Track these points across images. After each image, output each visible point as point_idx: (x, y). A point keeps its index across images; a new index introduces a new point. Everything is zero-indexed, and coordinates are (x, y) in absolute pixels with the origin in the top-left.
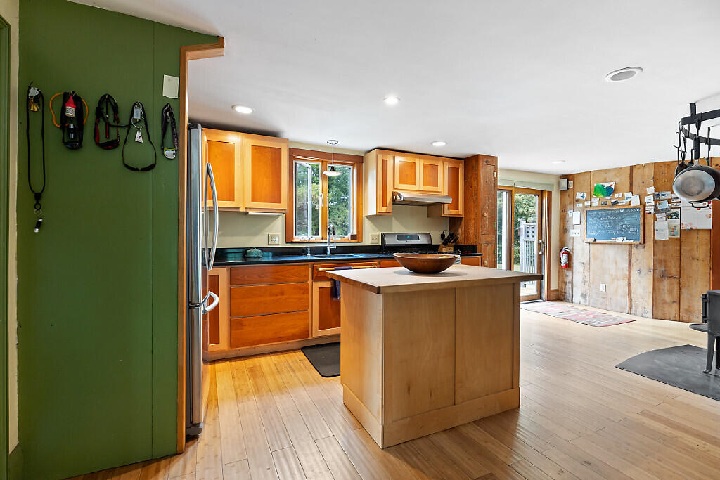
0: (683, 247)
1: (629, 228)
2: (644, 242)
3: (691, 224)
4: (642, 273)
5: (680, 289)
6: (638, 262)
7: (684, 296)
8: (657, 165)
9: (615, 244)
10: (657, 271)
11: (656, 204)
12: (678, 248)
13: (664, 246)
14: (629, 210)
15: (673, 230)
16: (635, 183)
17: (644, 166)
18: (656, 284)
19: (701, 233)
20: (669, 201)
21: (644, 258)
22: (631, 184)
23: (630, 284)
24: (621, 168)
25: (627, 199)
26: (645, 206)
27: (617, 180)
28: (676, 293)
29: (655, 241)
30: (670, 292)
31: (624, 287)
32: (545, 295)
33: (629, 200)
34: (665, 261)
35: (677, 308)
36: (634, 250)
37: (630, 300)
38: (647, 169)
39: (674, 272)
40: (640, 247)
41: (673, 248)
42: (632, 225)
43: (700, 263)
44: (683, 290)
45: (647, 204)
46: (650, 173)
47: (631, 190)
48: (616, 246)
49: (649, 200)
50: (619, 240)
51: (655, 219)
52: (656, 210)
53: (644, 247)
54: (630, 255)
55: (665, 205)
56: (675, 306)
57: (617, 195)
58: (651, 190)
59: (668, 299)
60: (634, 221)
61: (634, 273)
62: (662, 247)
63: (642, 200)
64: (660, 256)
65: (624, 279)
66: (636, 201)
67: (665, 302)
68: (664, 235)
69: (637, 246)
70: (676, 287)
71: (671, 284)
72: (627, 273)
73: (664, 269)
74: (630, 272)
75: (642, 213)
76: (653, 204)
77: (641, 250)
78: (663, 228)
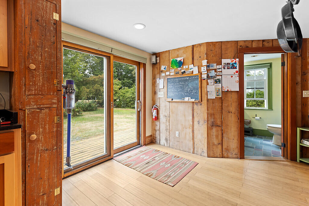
0: (223, 104)
1: (192, 91)
2: (201, 101)
3: (228, 87)
4: (201, 123)
5: (222, 134)
6: (198, 115)
7: (225, 139)
8: (208, 44)
9: (184, 102)
10: (209, 122)
11: (208, 72)
12: (221, 104)
13: (213, 103)
14: (192, 78)
15: (218, 92)
16: (195, 58)
17: (200, 45)
18: (209, 131)
19: (233, 93)
20: (215, 70)
21: (202, 111)
22: (193, 59)
23: (193, 131)
24: (187, 47)
25: (191, 69)
26: (201, 74)
27: (185, 56)
28: (220, 137)
29: (208, 100)
30: (217, 136)
31: (190, 134)
32: (142, 142)
33: (191, 70)
34: (214, 115)
35: (221, 148)
36: (195, 106)
37: (194, 143)
38: (202, 47)
39: (219, 123)
40: (199, 104)
41: (218, 105)
42: (194, 88)
43: (233, 115)
44: (224, 135)
45: (203, 73)
46: (204, 49)
47: (193, 63)
48: (185, 103)
49: (204, 69)
50: (186, 99)
51: (208, 84)
52: (208, 77)
53: (201, 104)
54: (193, 110)
55: (213, 73)
56: (220, 146)
57: (184, 67)
58: (205, 62)
59: (216, 142)
60: (195, 85)
61: (196, 123)
62: (211, 105)
63: (200, 70)
64: (211, 111)
65: (189, 128)
66: (196, 71)
67: (214, 145)
68: (213, 96)
69: (197, 103)
70: (220, 133)
71: (217, 131)
72: (192, 123)
73: (213, 120)
74: (193, 122)
75: (199, 79)
76: (206, 72)
77: (200, 106)
78: (212, 91)
